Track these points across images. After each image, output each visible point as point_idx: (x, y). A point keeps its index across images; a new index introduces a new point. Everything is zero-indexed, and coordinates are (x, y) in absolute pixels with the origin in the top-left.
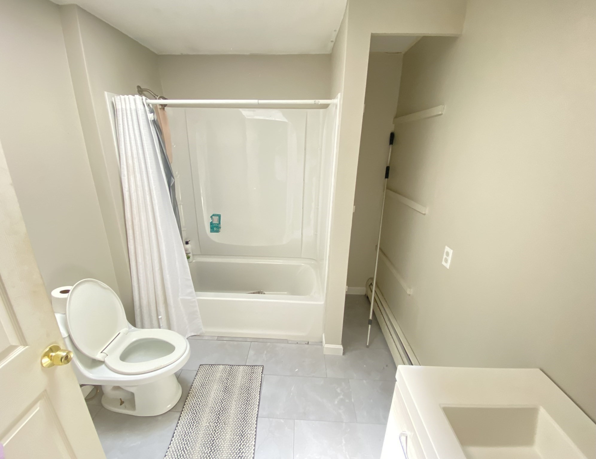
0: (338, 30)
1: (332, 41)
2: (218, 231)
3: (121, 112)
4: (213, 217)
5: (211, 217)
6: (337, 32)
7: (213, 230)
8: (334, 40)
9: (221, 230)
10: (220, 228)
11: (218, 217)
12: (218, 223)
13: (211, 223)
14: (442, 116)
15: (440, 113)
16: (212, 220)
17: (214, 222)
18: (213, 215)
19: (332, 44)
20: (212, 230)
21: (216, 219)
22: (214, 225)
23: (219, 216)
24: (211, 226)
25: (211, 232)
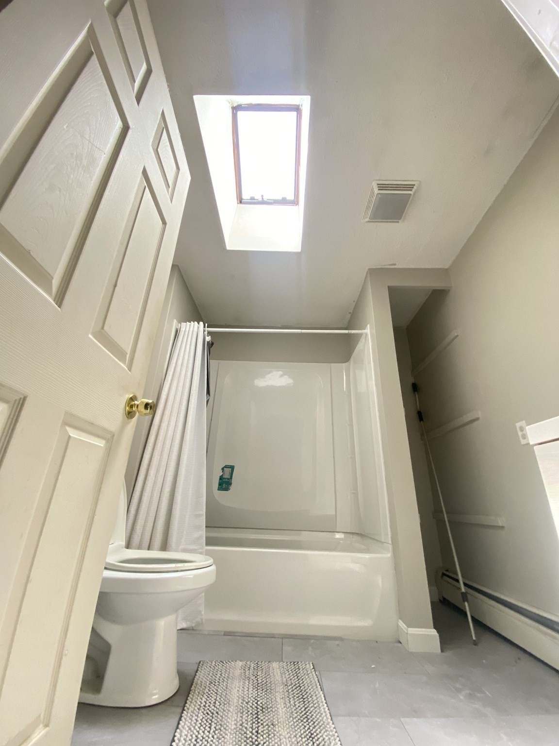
0: (356, 301)
1: (350, 313)
2: (227, 489)
3: (183, 333)
4: (225, 469)
5: (223, 469)
6: (355, 302)
7: (222, 488)
8: (351, 311)
9: (232, 488)
10: (231, 484)
11: (230, 469)
12: (229, 477)
13: (221, 478)
14: (458, 338)
15: (456, 334)
16: (222, 473)
17: (224, 477)
18: (226, 467)
19: (349, 316)
20: (220, 487)
21: (228, 471)
22: (224, 480)
23: (232, 468)
24: (220, 481)
25: (218, 490)
